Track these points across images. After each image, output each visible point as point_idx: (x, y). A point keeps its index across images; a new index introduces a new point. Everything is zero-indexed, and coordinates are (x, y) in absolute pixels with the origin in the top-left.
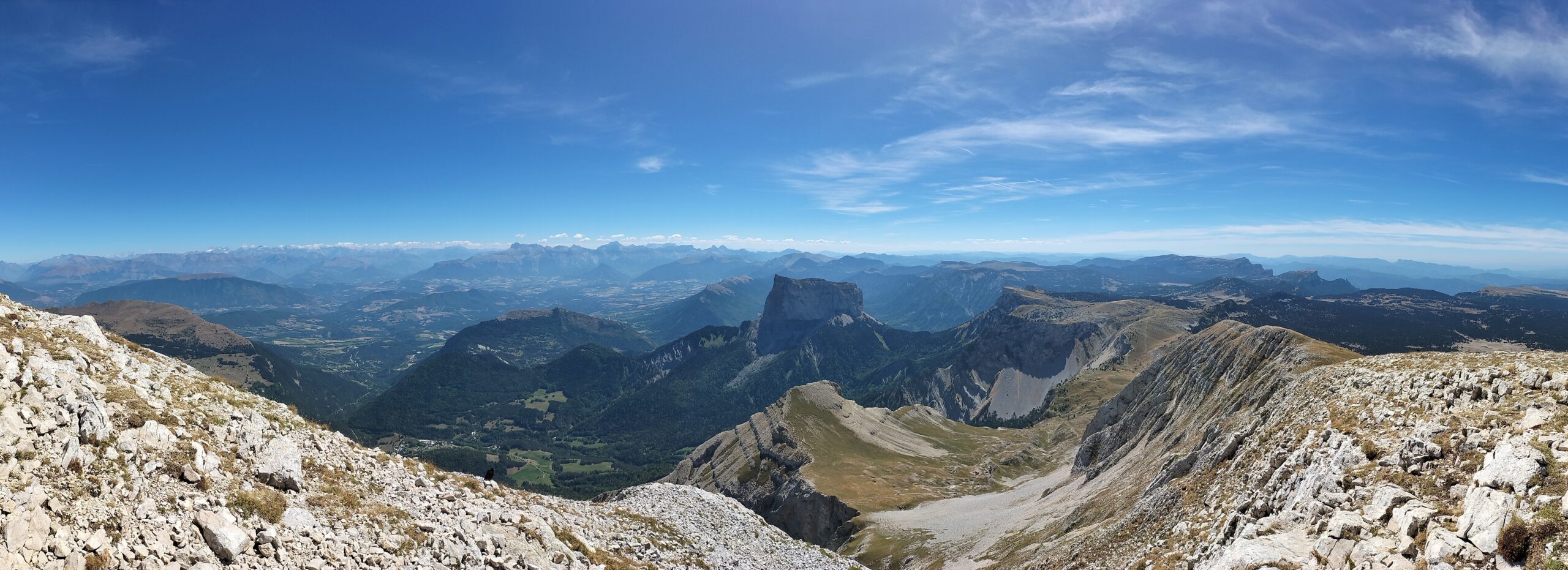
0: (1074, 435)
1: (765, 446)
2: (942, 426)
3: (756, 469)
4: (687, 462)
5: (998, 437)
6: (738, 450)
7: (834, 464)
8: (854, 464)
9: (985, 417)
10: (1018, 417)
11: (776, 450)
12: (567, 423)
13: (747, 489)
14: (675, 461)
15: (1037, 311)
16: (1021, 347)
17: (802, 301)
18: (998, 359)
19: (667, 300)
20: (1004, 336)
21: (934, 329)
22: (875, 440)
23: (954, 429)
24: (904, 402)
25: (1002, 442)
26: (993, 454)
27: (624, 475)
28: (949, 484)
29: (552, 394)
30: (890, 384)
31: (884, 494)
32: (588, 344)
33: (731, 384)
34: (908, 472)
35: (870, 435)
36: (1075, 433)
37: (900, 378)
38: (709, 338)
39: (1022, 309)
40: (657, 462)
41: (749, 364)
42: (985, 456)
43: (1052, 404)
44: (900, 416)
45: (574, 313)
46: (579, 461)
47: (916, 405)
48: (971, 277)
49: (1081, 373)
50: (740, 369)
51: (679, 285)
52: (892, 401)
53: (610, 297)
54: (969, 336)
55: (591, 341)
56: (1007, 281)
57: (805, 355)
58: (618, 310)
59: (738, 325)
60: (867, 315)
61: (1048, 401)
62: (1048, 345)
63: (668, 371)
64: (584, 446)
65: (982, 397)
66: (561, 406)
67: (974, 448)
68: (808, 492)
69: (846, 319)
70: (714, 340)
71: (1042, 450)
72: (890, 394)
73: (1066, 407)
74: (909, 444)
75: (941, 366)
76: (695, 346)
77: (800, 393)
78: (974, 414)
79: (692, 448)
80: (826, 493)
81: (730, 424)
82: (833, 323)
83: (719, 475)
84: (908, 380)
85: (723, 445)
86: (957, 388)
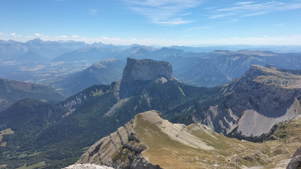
0: (287, 152)
1: (125, 142)
2: (211, 135)
3: (121, 154)
4: (87, 154)
5: (242, 145)
6: (112, 145)
7: (158, 150)
8: (168, 150)
9: (235, 134)
10: (254, 136)
11: (130, 144)
12: (15, 145)
13: (117, 163)
14: (80, 154)
15: (270, 80)
16: (259, 99)
17: (141, 71)
18: (245, 104)
19: (72, 72)
20: (249, 92)
21: (209, 86)
22: (178, 139)
23: (218, 137)
24: (192, 122)
25: (244, 147)
26: (238, 153)
27: (52, 166)
28: (214, 163)
29: (4, 131)
30: (186, 113)
31: (182, 165)
32: (25, 99)
33: (107, 114)
34: (194, 155)
35: (175, 137)
36: (288, 151)
37: (191, 110)
38: (95, 91)
39: (262, 78)
40: (70, 156)
41: (116, 103)
42: (234, 153)
43: (275, 132)
44: (190, 129)
45: (14, 81)
46: (25, 164)
47: (199, 124)
48: (231, 59)
49: (296, 119)
50: (111, 106)
51: (78, 63)
52: (186, 121)
53: (37, 71)
54: (228, 91)
55: (27, 97)
56: (253, 62)
57: (143, 98)
58: (42, 78)
59: (110, 84)
60: (175, 78)
61: (273, 131)
62: (276, 100)
63: (74, 110)
64: (27, 156)
65: (234, 123)
66: (10, 136)
67: (228, 148)
68: (146, 163)
69: (164, 80)
70: (98, 92)
71: (266, 156)
72: (185, 117)
73: (284, 136)
74: (194, 142)
75: (212, 105)
76: (88, 96)
77: (142, 117)
78: (229, 131)
79: (89, 147)
80: (154, 164)
81: (107, 133)
82: (157, 82)
83: (102, 159)
84: (194, 111)
85: (104, 144)
86: (220, 117)
